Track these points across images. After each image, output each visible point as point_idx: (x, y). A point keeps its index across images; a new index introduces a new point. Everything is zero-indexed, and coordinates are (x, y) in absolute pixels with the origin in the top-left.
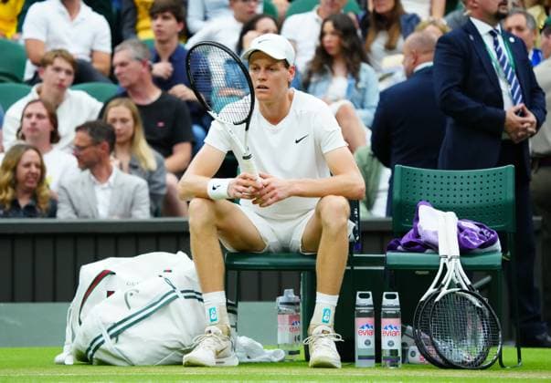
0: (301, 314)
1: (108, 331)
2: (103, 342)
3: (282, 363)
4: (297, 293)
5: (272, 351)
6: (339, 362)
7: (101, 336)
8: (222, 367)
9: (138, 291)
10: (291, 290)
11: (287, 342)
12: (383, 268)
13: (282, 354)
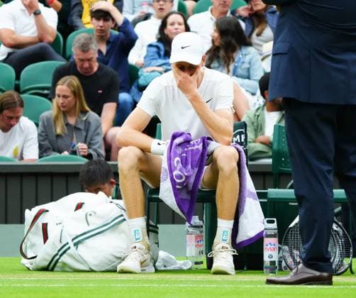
0: (204, 234)
1: (73, 240)
2: (69, 248)
3: (190, 271)
4: (201, 219)
5: (182, 262)
6: (234, 270)
7: (68, 243)
8: (145, 273)
9: (95, 213)
10: (197, 217)
11: (194, 255)
12: (266, 200)
13: (190, 264)
